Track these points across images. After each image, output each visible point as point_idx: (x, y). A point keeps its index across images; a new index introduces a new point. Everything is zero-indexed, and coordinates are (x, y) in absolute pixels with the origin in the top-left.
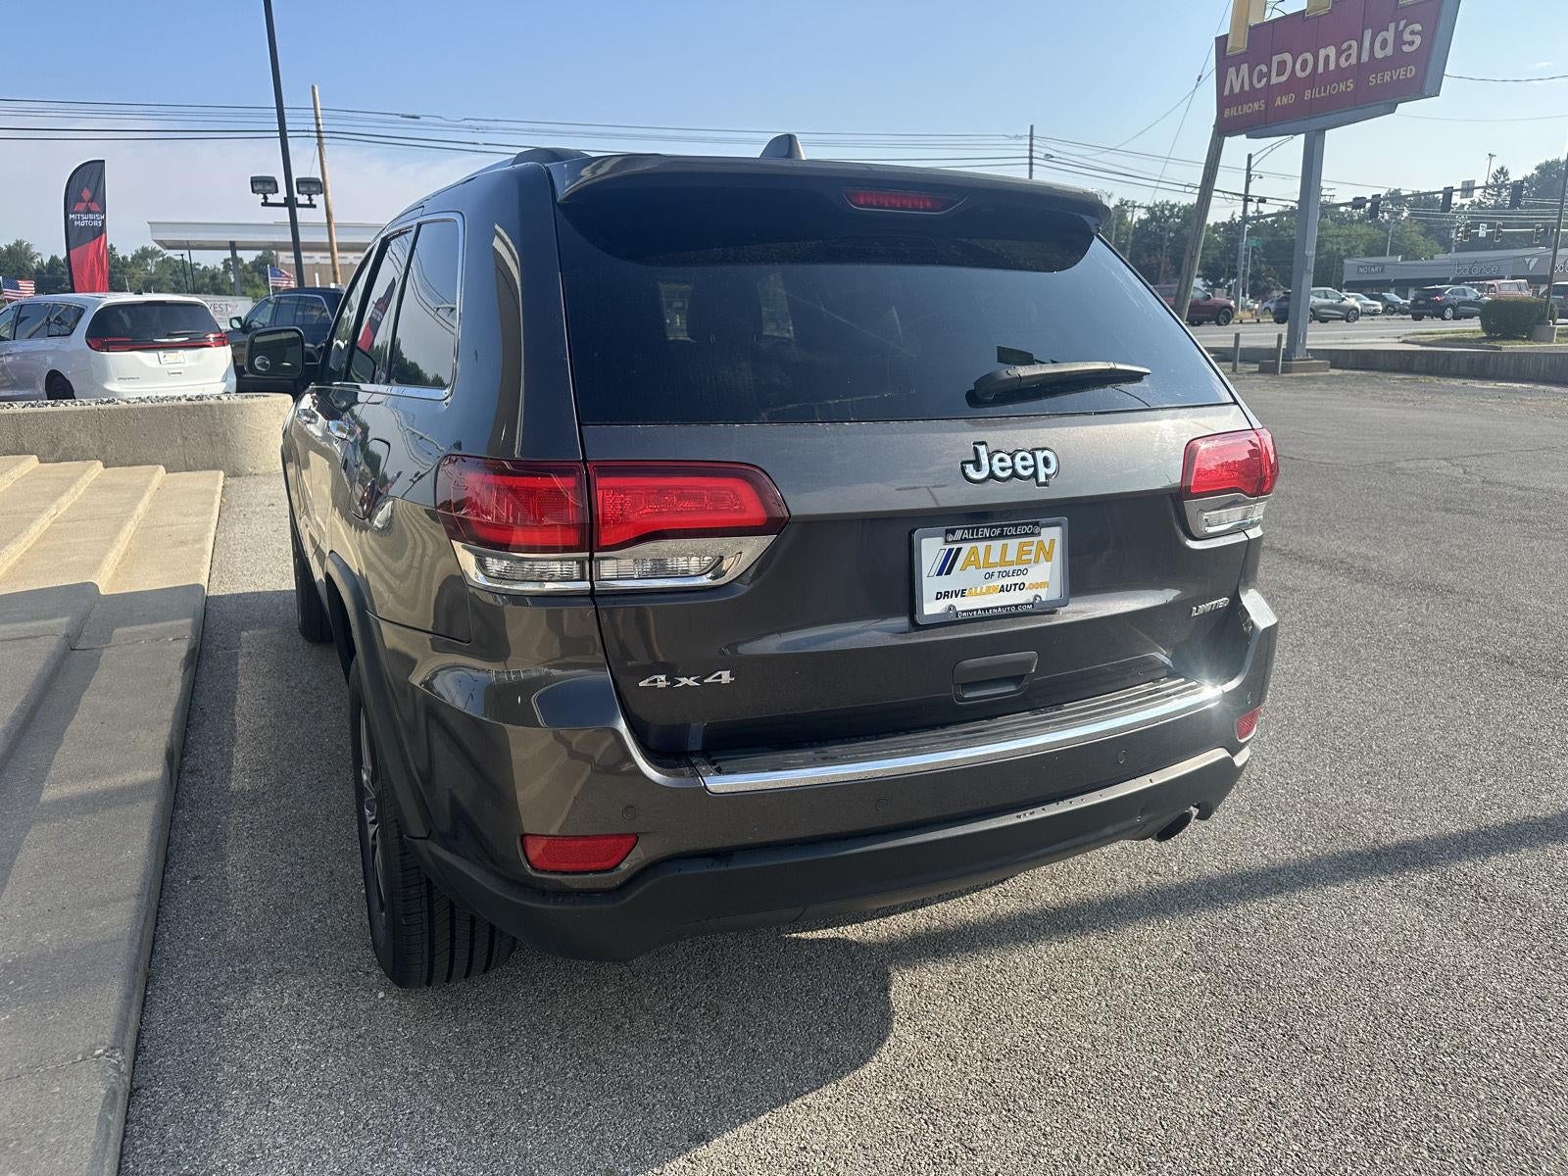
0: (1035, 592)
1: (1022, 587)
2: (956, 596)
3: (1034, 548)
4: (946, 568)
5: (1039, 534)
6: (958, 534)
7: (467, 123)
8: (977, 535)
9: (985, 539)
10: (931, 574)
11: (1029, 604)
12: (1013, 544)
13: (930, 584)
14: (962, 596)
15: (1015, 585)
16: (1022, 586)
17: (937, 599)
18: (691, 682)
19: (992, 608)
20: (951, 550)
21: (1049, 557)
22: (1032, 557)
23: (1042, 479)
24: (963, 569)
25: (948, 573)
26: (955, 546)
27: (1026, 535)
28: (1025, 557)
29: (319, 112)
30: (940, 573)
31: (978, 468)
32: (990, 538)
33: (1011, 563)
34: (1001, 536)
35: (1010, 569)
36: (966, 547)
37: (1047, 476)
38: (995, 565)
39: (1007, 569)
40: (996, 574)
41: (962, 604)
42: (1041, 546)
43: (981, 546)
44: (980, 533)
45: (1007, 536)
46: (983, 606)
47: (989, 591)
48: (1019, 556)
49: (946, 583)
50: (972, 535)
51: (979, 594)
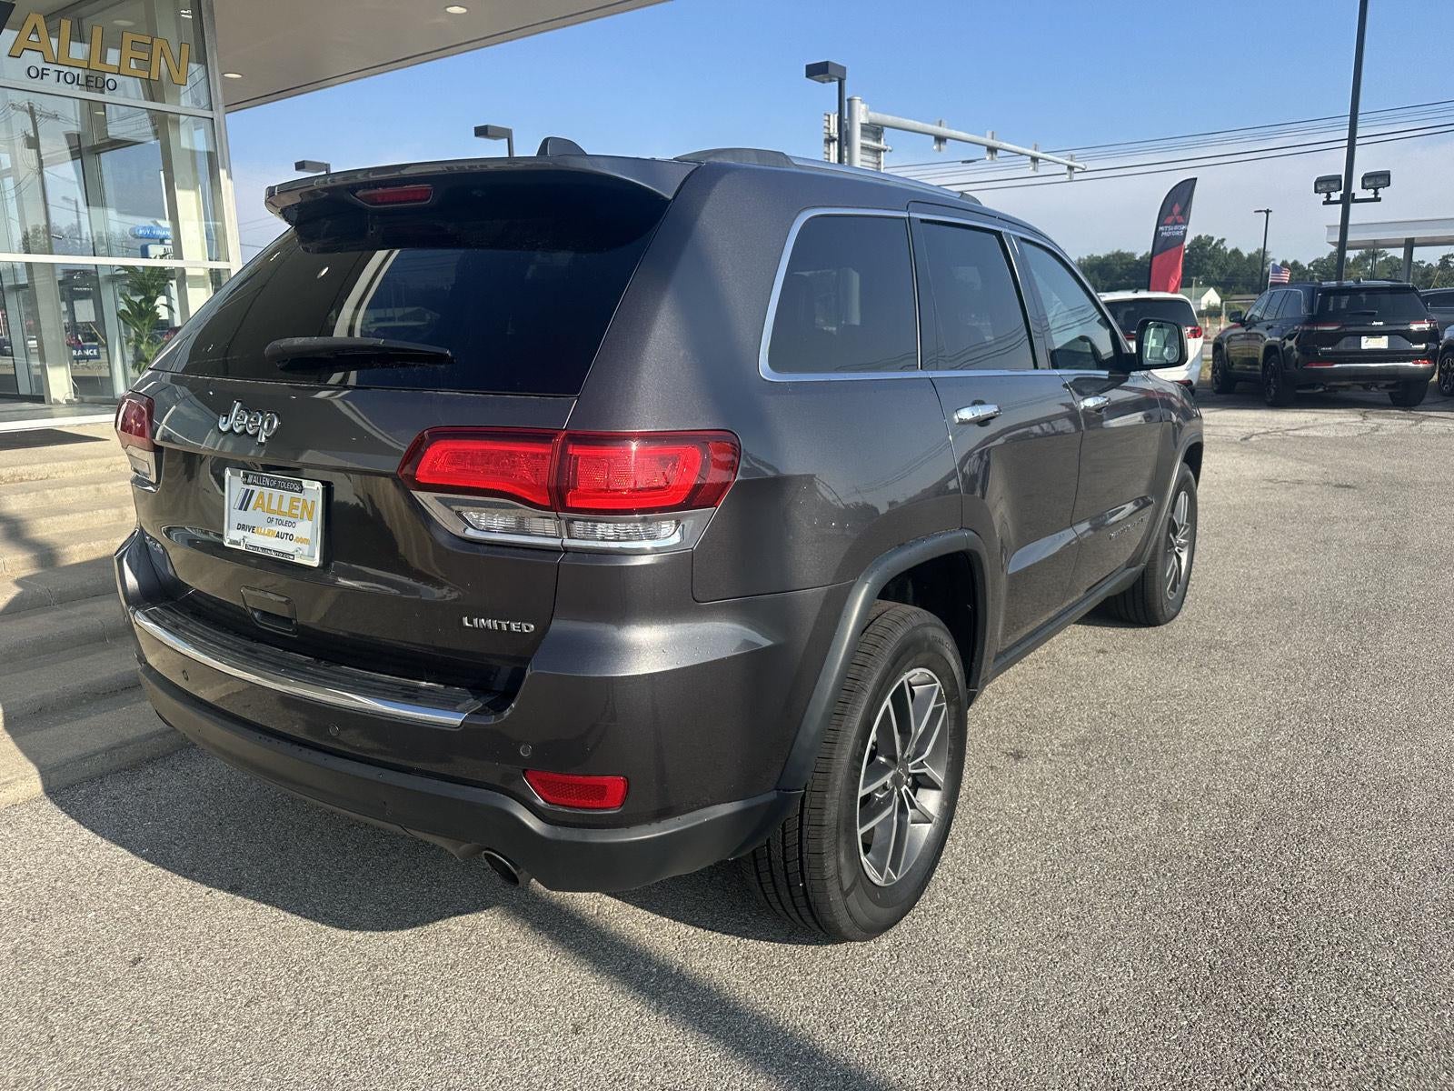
0: (299, 545)
2: (249, 531)
3: (300, 505)
4: (244, 505)
5: (301, 492)
6: (252, 478)
8: (263, 482)
9: (267, 485)
10: (235, 507)
11: (292, 555)
12: (286, 497)
13: (233, 515)
14: (252, 532)
15: (287, 534)
16: (291, 537)
17: (238, 529)
19: (269, 551)
20: (248, 490)
21: (310, 516)
22: (298, 512)
23: (262, 438)
24: (254, 509)
25: (246, 509)
26: (251, 488)
27: (295, 491)
28: (294, 511)
31: (227, 421)
32: (271, 487)
33: (285, 514)
34: (278, 487)
35: (285, 519)
38: (274, 512)
39: (282, 518)
40: (275, 520)
41: (250, 539)
42: (305, 504)
43: (266, 492)
45: (282, 489)
46: (263, 546)
47: (269, 534)
48: (290, 510)
49: (244, 517)
50: (261, 480)
51: (263, 535)
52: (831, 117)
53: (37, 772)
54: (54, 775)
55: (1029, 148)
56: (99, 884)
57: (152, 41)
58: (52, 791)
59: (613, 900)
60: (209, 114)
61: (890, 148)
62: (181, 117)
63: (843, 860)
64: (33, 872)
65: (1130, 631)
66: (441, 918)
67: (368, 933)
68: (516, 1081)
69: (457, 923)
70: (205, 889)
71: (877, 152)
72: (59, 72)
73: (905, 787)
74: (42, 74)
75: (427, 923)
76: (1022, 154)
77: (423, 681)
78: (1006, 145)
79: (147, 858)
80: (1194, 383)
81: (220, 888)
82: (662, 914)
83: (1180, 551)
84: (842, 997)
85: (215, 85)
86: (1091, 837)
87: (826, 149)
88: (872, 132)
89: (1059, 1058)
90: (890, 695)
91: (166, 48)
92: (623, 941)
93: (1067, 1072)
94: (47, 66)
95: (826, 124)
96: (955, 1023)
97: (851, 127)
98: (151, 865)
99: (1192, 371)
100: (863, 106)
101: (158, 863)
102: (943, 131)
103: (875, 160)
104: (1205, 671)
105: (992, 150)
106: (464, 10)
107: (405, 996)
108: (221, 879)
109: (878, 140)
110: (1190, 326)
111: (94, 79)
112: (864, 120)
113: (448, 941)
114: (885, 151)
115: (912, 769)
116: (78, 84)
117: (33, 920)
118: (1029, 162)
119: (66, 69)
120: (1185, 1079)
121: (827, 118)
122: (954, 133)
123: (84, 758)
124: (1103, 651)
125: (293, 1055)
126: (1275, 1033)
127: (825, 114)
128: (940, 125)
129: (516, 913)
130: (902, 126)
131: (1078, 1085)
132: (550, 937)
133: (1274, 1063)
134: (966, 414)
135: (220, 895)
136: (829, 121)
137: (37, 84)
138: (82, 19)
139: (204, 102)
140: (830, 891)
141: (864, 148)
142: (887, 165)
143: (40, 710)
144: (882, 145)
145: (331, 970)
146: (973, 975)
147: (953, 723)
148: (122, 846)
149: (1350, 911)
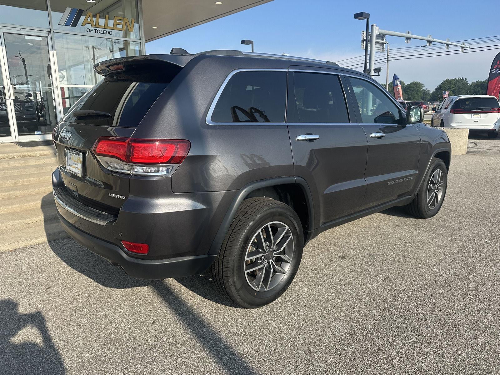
0: (78, 170)
4: (70, 159)
13: (68, 162)
15: (76, 167)
19: (74, 172)
22: (79, 161)
23: (68, 139)
24: (72, 160)
26: (71, 154)
35: (76, 163)
41: (71, 169)
45: (76, 154)
48: (77, 160)
51: (73, 167)
53: (46, 235)
54: (50, 237)
55: (445, 41)
56: (49, 267)
57: (123, 18)
58: (50, 241)
59: (185, 287)
60: (139, 41)
61: (387, 42)
62: (131, 42)
63: (235, 279)
64: (35, 262)
65: (414, 219)
66: (133, 287)
67: (111, 289)
68: (129, 334)
69: (137, 289)
70: (75, 271)
71: (382, 44)
72: (96, 30)
73: (271, 260)
74: (91, 31)
75: (128, 288)
76: (442, 43)
77: (104, 212)
78: (435, 40)
79: (65, 261)
80: (497, 130)
81: (79, 271)
82: (197, 293)
83: (437, 192)
84: (237, 324)
85: (142, 31)
86: (352, 286)
88: (381, 37)
89: (296, 352)
90: (261, 229)
91: (127, 21)
92: (181, 300)
93: (295, 357)
94: (92, 28)
95: (363, 35)
96: (268, 337)
97: (372, 35)
98: (65, 263)
99: (496, 125)
100: (377, 28)
101: (67, 263)
102: (409, 35)
104: (434, 235)
105: (429, 42)
106: (221, 3)
107: (112, 307)
108: (81, 269)
109: (383, 40)
110: (497, 108)
111: (106, 32)
112: (377, 33)
113: (132, 293)
114: (385, 43)
115: (274, 254)
116: (101, 33)
117: (29, 275)
118: (445, 46)
119: (98, 29)
120: (335, 365)
121: (363, 32)
122: (414, 36)
123: (60, 232)
124: (399, 226)
125: (74, 318)
126: (377, 357)
127: (362, 31)
128: (408, 34)
129: (155, 288)
130: (392, 34)
131: (297, 361)
132: (161, 296)
133: (370, 366)
134: (301, 138)
135: (78, 273)
136: (364, 34)
137: (89, 34)
138: (109, 13)
139: (138, 37)
140: (232, 289)
141: (377, 43)
143: (54, 218)
144: (384, 42)
145: (96, 297)
146: (283, 324)
147: (295, 241)
148: (60, 257)
149: (433, 322)
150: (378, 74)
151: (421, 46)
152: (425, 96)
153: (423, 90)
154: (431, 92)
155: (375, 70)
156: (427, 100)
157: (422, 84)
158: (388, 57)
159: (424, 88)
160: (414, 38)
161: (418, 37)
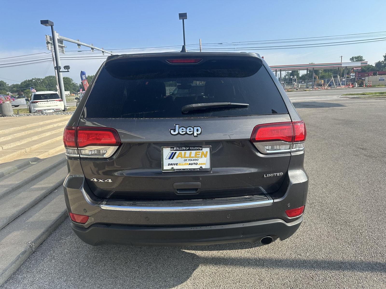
0: (201, 166)
1: (196, 164)
2: (175, 165)
3: (200, 154)
5: (202, 150)
6: (175, 149)
7: (233, 44)
8: (181, 149)
9: (184, 150)
10: (167, 159)
11: (198, 169)
12: (193, 152)
13: (166, 161)
14: (176, 165)
15: (194, 163)
17: (168, 165)
18: (102, 181)
19: (186, 169)
20: (173, 153)
21: (205, 156)
22: (200, 156)
23: (195, 134)
24: (177, 158)
25: (172, 158)
26: (175, 152)
27: (197, 150)
28: (197, 156)
29: (201, 45)
30: (169, 158)
31: (175, 131)
32: (185, 150)
33: (193, 157)
34: (189, 150)
35: (193, 159)
36: (178, 152)
37: (197, 134)
38: (188, 157)
39: (191, 159)
40: (188, 160)
41: (175, 167)
42: (203, 153)
43: (183, 152)
44: (182, 148)
45: (191, 150)
46: (183, 168)
47: (185, 164)
49: (171, 161)
50: (180, 149)
51: (182, 165)
52: (47, 36)
55: (101, 49)
61: (66, 46)
71: (62, 47)
76: (99, 50)
78: (96, 48)
87: (47, 45)
88: (60, 41)
95: (46, 38)
102: (79, 43)
103: (62, 49)
105: (92, 49)
109: (62, 44)
112: (58, 38)
114: (64, 47)
121: (46, 36)
122: (83, 43)
130: (68, 41)
141: (59, 46)
142: (65, 51)
150: (68, 70)
151: (78, 51)
152: (75, 88)
153: (73, 83)
154: (78, 85)
155: (65, 68)
156: (76, 90)
157: (71, 79)
158: (53, 57)
159: (73, 82)
160: (83, 45)
161: (85, 44)
